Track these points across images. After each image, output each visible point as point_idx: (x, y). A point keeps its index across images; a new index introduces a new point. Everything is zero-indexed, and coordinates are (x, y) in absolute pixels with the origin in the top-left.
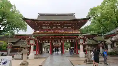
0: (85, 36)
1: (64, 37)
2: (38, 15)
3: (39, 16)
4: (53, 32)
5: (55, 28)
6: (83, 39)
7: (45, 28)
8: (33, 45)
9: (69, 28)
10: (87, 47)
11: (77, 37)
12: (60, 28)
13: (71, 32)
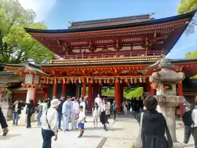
5: (100, 49)
7: (78, 51)
8: (30, 87)
9: (135, 48)
12: (112, 49)
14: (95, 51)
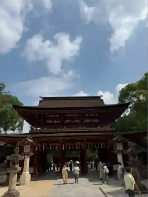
0: (124, 136)
1: (87, 139)
2: (41, 99)
3: (40, 102)
4: (65, 129)
5: (69, 121)
6: (121, 142)
8: (28, 155)
9: (94, 121)
10: (131, 158)
11: (111, 139)
13: (99, 128)
14: (65, 122)
